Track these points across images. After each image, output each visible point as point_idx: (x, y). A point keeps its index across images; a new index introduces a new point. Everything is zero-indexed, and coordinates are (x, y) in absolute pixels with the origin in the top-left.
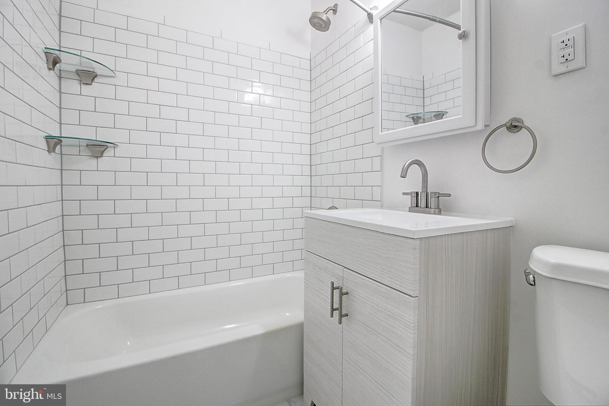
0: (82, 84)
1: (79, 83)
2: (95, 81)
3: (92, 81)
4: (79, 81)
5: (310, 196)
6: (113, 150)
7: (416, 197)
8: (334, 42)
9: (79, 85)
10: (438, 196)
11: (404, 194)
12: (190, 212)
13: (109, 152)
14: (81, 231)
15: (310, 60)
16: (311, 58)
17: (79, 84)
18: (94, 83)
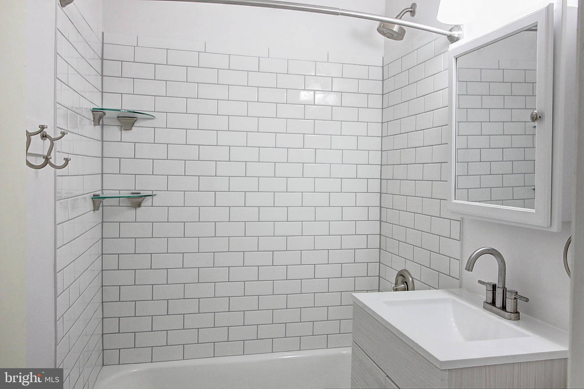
0: (122, 130)
1: (120, 128)
2: (135, 126)
3: (132, 126)
4: (120, 127)
5: (379, 248)
6: (151, 199)
7: (492, 292)
8: (411, 52)
9: (120, 132)
10: (517, 297)
11: (480, 282)
12: (229, 267)
13: (147, 202)
14: (119, 287)
15: (382, 67)
16: (384, 65)
17: (120, 130)
18: (133, 128)
